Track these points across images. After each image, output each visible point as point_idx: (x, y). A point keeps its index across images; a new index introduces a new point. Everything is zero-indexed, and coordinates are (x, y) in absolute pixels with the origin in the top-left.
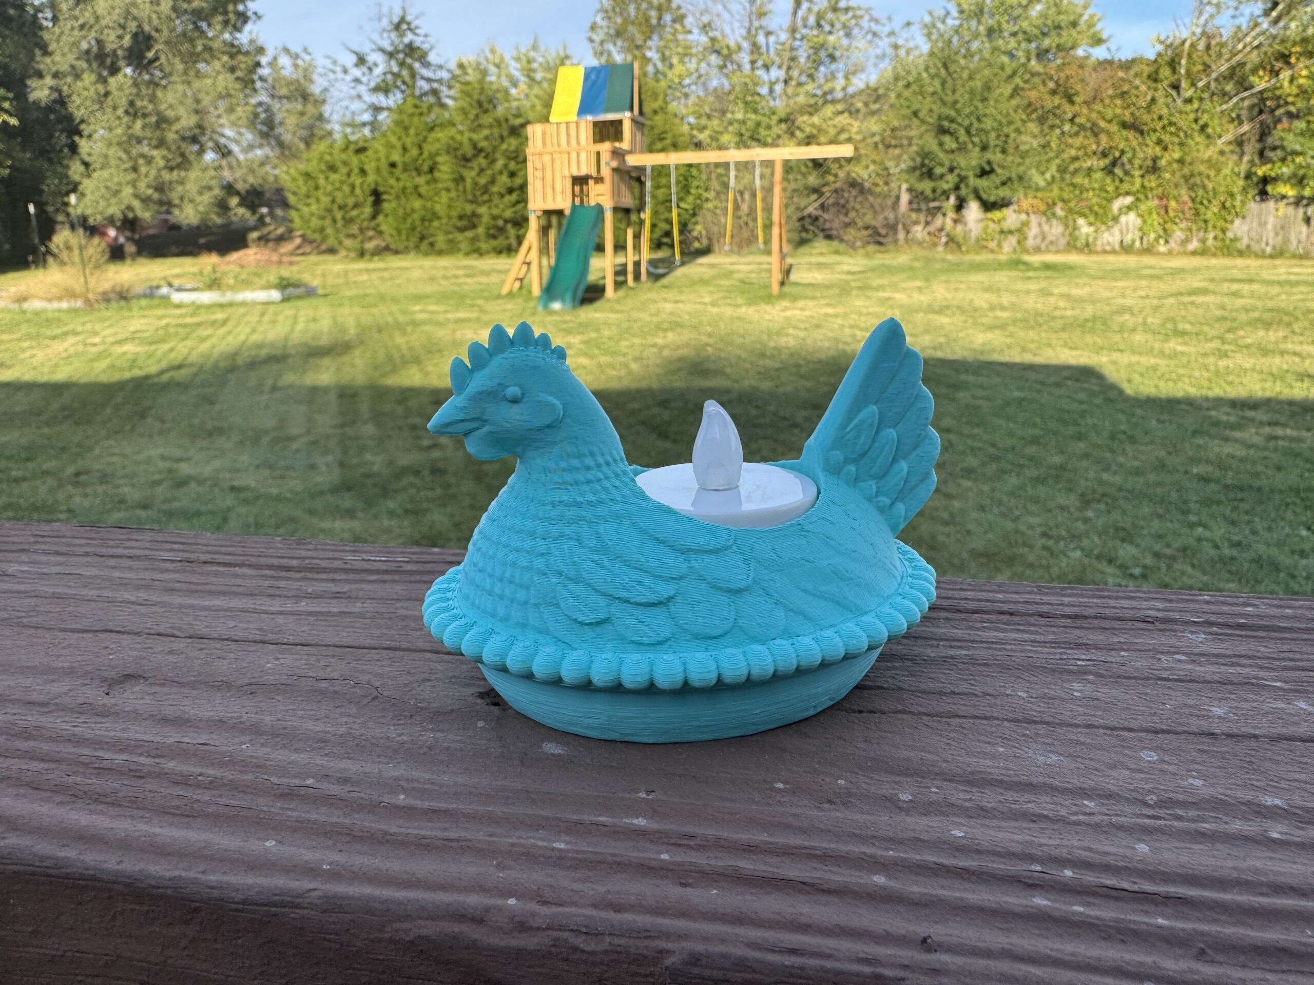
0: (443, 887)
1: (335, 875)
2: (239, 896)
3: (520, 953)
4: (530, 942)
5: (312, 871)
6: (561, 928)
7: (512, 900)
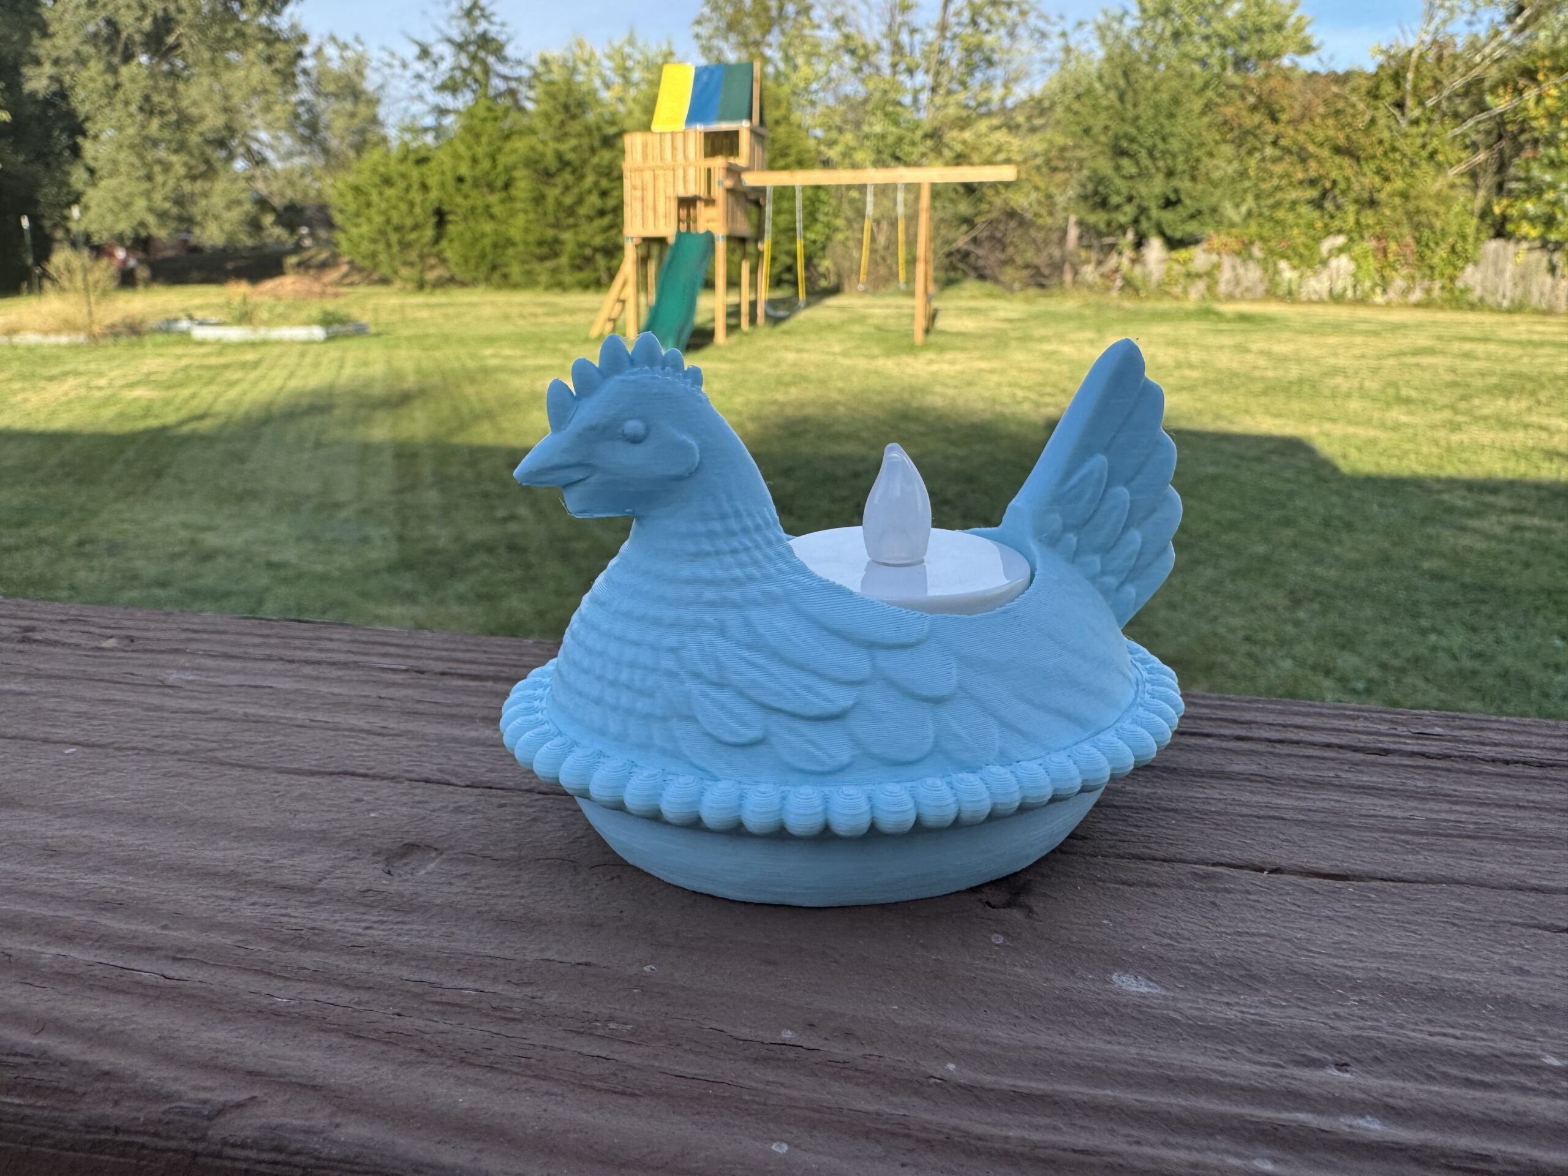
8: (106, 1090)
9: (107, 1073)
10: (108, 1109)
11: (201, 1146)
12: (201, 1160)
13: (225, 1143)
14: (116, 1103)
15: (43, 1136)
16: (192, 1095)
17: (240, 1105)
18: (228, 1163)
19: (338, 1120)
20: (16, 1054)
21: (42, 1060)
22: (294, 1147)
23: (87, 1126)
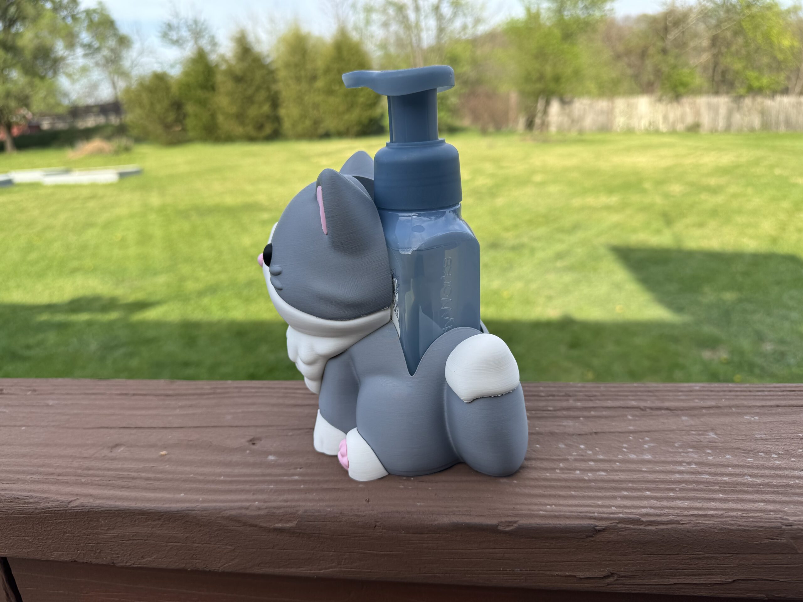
1: (204, 501)
2: (176, 510)
4: (262, 512)
5: (197, 501)
6: (270, 508)
7: (257, 503)
8: (46, 501)
9: (46, 498)
10: (47, 504)
11: (67, 509)
12: (67, 511)
13: (72, 507)
14: (48, 503)
15: (33, 512)
16: (64, 499)
17: (75, 500)
18: (73, 511)
19: (95, 500)
20: (25, 497)
21: (31, 497)
22: (86, 506)
23: (43, 508)
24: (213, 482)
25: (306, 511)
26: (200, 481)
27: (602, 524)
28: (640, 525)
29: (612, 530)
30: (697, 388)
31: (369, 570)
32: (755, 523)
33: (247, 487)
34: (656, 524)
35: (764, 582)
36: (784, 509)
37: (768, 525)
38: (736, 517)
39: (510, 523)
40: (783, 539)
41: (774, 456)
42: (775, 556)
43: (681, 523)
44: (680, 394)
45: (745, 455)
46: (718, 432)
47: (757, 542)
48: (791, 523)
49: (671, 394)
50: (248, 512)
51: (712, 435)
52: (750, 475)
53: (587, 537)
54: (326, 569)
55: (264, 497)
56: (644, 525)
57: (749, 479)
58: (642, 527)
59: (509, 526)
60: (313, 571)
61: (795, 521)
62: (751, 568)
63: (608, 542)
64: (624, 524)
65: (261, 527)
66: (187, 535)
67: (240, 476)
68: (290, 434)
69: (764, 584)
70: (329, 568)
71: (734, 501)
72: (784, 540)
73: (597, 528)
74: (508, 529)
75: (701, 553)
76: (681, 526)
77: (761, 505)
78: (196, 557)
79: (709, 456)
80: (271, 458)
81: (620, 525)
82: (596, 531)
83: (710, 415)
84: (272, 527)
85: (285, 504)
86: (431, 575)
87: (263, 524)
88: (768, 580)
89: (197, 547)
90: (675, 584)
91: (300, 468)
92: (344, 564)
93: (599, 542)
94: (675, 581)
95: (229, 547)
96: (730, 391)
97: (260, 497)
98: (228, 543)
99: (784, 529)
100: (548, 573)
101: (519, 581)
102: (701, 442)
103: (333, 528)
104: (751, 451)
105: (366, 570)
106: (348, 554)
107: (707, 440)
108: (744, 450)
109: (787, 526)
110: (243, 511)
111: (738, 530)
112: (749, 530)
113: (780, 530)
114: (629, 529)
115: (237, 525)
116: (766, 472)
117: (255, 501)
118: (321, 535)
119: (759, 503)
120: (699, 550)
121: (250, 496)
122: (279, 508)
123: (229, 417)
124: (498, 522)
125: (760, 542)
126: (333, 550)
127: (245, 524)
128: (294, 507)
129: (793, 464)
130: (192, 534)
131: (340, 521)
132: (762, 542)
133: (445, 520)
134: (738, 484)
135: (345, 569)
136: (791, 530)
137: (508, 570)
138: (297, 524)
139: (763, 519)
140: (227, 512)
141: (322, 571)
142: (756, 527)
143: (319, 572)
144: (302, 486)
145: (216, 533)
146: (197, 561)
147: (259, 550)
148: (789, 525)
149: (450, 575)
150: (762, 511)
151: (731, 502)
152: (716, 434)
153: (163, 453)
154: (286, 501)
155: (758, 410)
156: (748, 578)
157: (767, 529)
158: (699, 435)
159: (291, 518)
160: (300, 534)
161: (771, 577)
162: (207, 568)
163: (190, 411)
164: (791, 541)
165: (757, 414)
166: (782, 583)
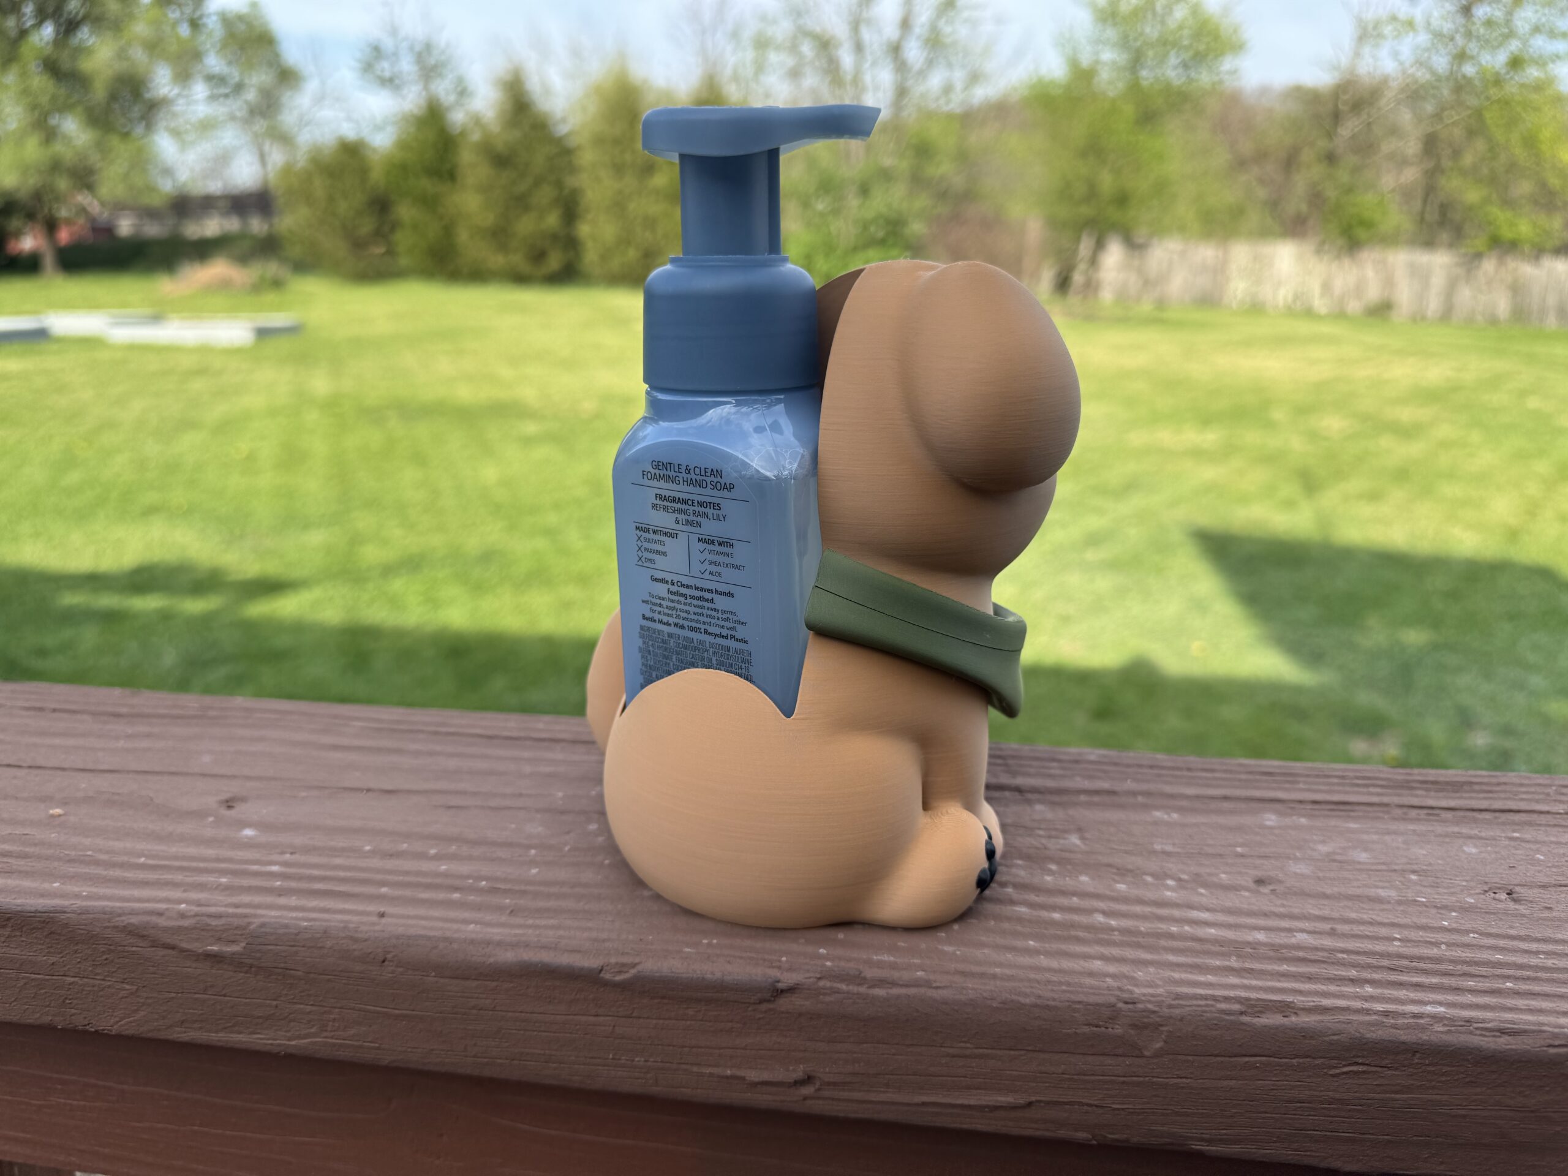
0: (148, 901)
1: (88, 898)
2: (33, 909)
3: (180, 928)
4: (186, 923)
5: (77, 896)
6: (203, 915)
7: (183, 906)
24: (122, 866)
25: (263, 925)
26: (97, 863)
27: (788, 979)
28: (859, 985)
29: (808, 991)
30: (1092, 758)
31: (377, 1045)
32: (1068, 995)
33: (179, 877)
34: (890, 986)
35: (1085, 1108)
36: (1135, 972)
37: (1092, 999)
38: (1038, 982)
39: (623, 967)
40: (1117, 1026)
41: (1170, 882)
42: (1101, 1058)
43: (934, 985)
44: (1055, 764)
45: (1117, 878)
46: (1088, 835)
47: (1069, 1031)
48: (1137, 998)
49: (1035, 763)
50: (162, 922)
51: (1074, 840)
52: (1104, 913)
53: (761, 1002)
54: (299, 1037)
55: (202, 896)
56: (866, 986)
57: (1100, 918)
58: (862, 989)
59: (620, 972)
60: (278, 1042)
61: (1144, 995)
62: (1060, 1081)
63: (800, 1015)
64: (830, 981)
65: (183, 950)
66: (53, 959)
67: (176, 858)
68: (303, 794)
69: (1086, 1113)
70: (306, 1036)
71: (1048, 954)
72: (1117, 1029)
73: (780, 986)
74: (619, 978)
75: (968, 1045)
76: (934, 991)
77: (1098, 965)
78: (70, 1003)
79: (1048, 875)
80: (248, 832)
81: (821, 983)
82: (778, 990)
83: (1089, 805)
84: (200, 951)
85: (231, 910)
86: (486, 1060)
87: (184, 945)
88: (1090, 1105)
89: (70, 984)
90: (924, 1104)
91: (292, 853)
92: (331, 1031)
93: (782, 1013)
94: (925, 1099)
95: (127, 987)
96: (1151, 767)
97: (194, 895)
98: (125, 979)
99: (1120, 1008)
100: (695, 1069)
101: (643, 1081)
102: (1046, 848)
103: (308, 959)
104: (1131, 871)
105: (372, 1045)
106: (337, 1010)
107: (1058, 847)
108: (1118, 869)
109: (1126, 1003)
110: (154, 919)
111: (1036, 1006)
112: (1056, 1008)
113: (1112, 1009)
114: (838, 991)
115: (141, 945)
116: (1138, 909)
117: (180, 902)
118: (288, 971)
119: (1094, 961)
120: (963, 1039)
121: (177, 894)
122: (219, 916)
123: (207, 759)
124: (601, 964)
125: (1074, 1030)
126: (311, 1003)
127: (155, 944)
128: (246, 916)
129: (1196, 899)
130: (62, 957)
131: (321, 948)
132: (1077, 1031)
133: (508, 956)
134: (1073, 925)
135: (334, 1041)
136: (1130, 1010)
137: (623, 1058)
138: (245, 948)
139: (1086, 988)
140: (123, 918)
141: (293, 1043)
142: (1068, 1001)
143: (287, 1043)
144: (278, 883)
145: (104, 957)
146: (73, 1011)
147: (180, 995)
148: (1131, 1001)
149: (521, 1062)
150: (1091, 974)
151: (1043, 955)
152: (1082, 838)
153: (58, 811)
154: (237, 906)
155: (1185, 803)
156: (1055, 1100)
157: (1088, 1007)
158: (1050, 837)
159: (238, 937)
160: (251, 967)
161: (1097, 1100)
162: (90, 1025)
163: (145, 744)
164: (1130, 1031)
165: (1180, 810)
166: (1117, 1112)
